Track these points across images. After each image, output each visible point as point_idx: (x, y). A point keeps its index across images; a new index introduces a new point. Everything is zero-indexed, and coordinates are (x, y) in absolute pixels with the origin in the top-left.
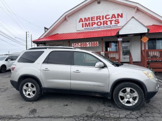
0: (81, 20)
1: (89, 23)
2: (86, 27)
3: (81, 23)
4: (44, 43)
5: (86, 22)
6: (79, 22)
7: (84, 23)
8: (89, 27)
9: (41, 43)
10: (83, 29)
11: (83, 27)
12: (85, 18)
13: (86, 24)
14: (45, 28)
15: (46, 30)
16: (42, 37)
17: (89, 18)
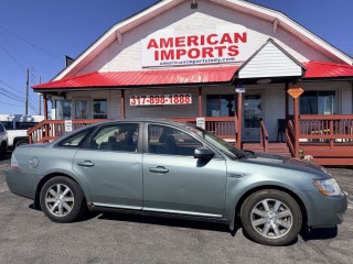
3: (153, 49)
7: (159, 50)
11: (157, 59)
12: (162, 40)
14: (68, 58)
17: (171, 40)
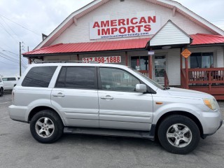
0: (96, 25)
1: (108, 30)
2: (104, 35)
3: (97, 28)
4: (41, 57)
6: (94, 27)
8: (107, 35)
12: (102, 22)
14: (44, 35)
15: (45, 38)
17: (108, 22)
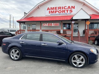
0: (48, 9)
1: (54, 11)
2: (52, 14)
3: (49, 10)
4: (24, 23)
5: (52, 10)
6: (47, 10)
7: (50, 11)
9: (22, 23)
10: (50, 14)
11: (49, 13)
12: (51, 8)
13: (51, 11)
14: (25, 13)
15: (25, 14)
16: (23, 19)
17: (53, 8)
